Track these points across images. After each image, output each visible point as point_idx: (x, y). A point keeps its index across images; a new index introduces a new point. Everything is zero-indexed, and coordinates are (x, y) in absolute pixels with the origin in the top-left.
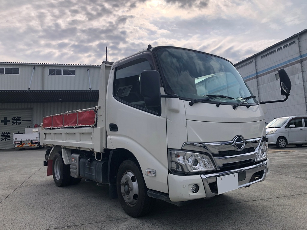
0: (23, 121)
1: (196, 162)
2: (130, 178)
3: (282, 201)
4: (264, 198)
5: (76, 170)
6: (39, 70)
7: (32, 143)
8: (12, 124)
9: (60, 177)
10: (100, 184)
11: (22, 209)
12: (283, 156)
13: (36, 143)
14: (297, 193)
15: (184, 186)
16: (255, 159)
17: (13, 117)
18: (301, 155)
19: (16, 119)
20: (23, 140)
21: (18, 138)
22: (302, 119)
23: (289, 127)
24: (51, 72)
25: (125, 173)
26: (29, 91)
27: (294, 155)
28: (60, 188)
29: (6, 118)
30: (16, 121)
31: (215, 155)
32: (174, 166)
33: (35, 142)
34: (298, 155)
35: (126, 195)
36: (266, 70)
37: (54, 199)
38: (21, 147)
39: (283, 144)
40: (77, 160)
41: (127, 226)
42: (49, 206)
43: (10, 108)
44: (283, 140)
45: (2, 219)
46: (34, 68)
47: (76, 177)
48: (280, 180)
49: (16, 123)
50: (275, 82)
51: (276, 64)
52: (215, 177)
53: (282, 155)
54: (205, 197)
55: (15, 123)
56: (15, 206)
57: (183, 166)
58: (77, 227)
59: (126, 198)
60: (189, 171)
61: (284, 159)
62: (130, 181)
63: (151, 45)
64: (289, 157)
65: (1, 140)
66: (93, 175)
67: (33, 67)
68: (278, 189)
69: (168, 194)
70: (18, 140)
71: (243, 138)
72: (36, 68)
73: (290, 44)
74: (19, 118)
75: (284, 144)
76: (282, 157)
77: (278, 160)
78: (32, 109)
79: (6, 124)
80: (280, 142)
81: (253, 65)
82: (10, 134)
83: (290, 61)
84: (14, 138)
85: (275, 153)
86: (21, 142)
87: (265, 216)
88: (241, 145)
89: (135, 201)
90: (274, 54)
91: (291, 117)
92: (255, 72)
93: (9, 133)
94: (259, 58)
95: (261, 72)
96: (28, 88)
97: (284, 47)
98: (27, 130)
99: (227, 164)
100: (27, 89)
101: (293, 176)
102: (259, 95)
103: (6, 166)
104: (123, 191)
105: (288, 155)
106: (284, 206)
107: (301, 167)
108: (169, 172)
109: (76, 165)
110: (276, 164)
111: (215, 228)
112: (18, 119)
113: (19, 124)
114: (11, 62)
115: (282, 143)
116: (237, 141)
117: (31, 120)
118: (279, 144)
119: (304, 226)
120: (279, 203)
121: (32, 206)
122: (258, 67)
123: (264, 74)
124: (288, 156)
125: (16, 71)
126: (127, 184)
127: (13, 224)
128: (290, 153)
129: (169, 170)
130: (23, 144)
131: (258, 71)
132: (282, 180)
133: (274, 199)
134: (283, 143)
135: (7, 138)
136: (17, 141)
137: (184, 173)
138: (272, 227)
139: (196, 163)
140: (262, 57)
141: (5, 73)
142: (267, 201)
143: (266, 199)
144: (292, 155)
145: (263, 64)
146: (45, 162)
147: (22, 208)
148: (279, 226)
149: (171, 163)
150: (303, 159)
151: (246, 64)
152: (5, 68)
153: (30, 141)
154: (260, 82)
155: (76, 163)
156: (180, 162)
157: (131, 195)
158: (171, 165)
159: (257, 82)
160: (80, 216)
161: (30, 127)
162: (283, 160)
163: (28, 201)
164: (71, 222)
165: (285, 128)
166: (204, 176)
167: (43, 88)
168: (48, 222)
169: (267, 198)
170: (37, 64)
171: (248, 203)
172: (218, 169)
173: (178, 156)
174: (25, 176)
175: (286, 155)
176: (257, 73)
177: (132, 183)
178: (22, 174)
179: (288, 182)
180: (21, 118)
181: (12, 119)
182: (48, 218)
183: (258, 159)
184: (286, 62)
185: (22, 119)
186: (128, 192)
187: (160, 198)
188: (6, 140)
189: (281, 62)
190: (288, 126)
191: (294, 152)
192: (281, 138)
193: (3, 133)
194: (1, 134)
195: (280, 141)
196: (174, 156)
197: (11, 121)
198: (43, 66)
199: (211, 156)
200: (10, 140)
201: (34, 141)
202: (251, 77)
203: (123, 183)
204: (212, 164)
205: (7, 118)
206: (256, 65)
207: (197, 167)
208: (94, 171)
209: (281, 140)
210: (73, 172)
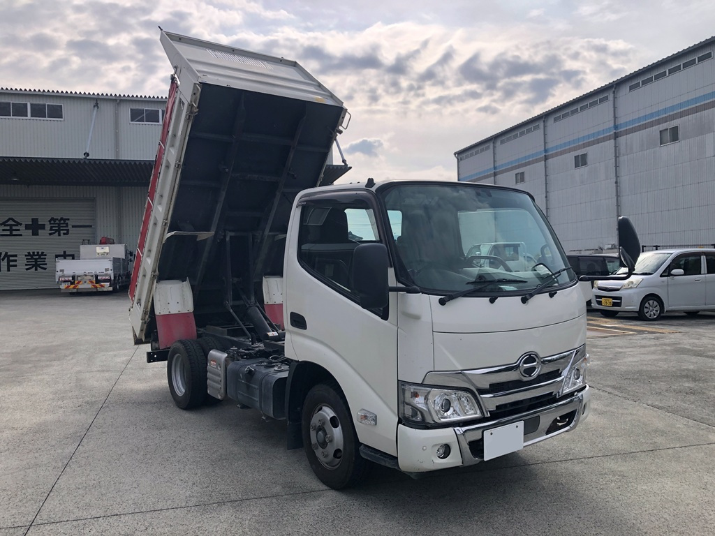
0: (73, 227)
1: (447, 405)
2: (329, 419)
3: (611, 464)
4: (578, 457)
5: (219, 384)
6: (108, 109)
7: (98, 281)
8: (50, 234)
9: (184, 391)
10: (268, 417)
11: (126, 460)
12: (644, 347)
13: (105, 281)
14: (645, 447)
15: (425, 448)
16: (561, 391)
17: (52, 219)
18: (682, 346)
19: (57, 222)
20: (77, 273)
21: (67, 268)
22: (702, 257)
23: (670, 275)
24: (136, 116)
25: (318, 408)
26: (87, 162)
27: (669, 345)
28: (185, 412)
29: (35, 221)
30: (59, 227)
31: (482, 391)
32: (408, 412)
33: (103, 278)
34: (679, 344)
35: (320, 449)
36: (639, 119)
37: (179, 439)
38: (74, 288)
39: (654, 312)
40: (223, 366)
41: (323, 506)
42: (175, 456)
43: (44, 196)
44: (655, 302)
45: (95, 482)
46: (96, 105)
47: (219, 397)
48: (621, 411)
49: (59, 231)
50: (658, 148)
51: (662, 107)
52: (480, 431)
53: (644, 342)
54: (461, 464)
55: (56, 231)
56: (111, 452)
57: (425, 413)
58: (234, 505)
59: (319, 453)
60: (434, 421)
61: (644, 354)
62: (328, 426)
63: (372, 179)
64: (659, 348)
65: (27, 269)
66: (255, 400)
67: (93, 103)
68: (610, 436)
69: (397, 458)
70: (65, 273)
71: (537, 357)
72: (101, 105)
73: (701, 59)
74: (65, 220)
75: (657, 311)
76: (642, 350)
77: (633, 356)
78: (93, 200)
79: (35, 233)
80: (646, 308)
81: (608, 105)
82: (46, 255)
83: (696, 100)
84: (58, 269)
85: (630, 337)
86: (73, 277)
87: (571, 497)
88: (533, 369)
89: (338, 460)
90: (662, 81)
91: (676, 252)
92: (612, 124)
93: (43, 253)
94: (625, 90)
95: (627, 124)
96: (84, 154)
97: (686, 65)
98: (84, 249)
99: (505, 405)
100: (82, 157)
101: (650, 402)
102: (617, 179)
103: (57, 346)
104: (314, 439)
105: (657, 342)
106: (611, 476)
107: (673, 380)
108: (400, 422)
109: (219, 376)
110: (624, 368)
111: (476, 518)
112: (62, 222)
113: (64, 234)
114: (44, 91)
115: (652, 310)
116: (525, 363)
117: (91, 226)
118: (646, 310)
119: (634, 522)
120: (603, 468)
121: (142, 453)
122: (620, 113)
123: (632, 131)
124: (655, 345)
125: (56, 112)
126: (321, 428)
127: (120, 493)
128: (662, 338)
129: (399, 418)
130: (78, 283)
131: (621, 121)
132: (625, 412)
133: (595, 459)
134: (655, 309)
135: (39, 266)
136: (63, 276)
137: (424, 425)
138: (578, 520)
139: (448, 407)
140: (632, 88)
141: (32, 116)
142: (582, 462)
143: (579, 460)
144: (665, 345)
145: (633, 105)
146: (148, 354)
147: (124, 457)
148: (591, 518)
149: (404, 406)
150: (685, 356)
151: (592, 105)
152: (31, 104)
153: (92, 276)
154: (623, 149)
155: (221, 371)
156: (420, 406)
157: (330, 450)
158: (404, 410)
159: (616, 147)
160: (235, 481)
161: (89, 243)
162: (643, 356)
163: (130, 441)
164: (223, 494)
165: (661, 276)
166: (460, 430)
167: (117, 153)
168: (181, 492)
169: (584, 455)
170: (102, 97)
171: (545, 466)
172: (486, 416)
173: (415, 395)
174: (107, 374)
175: (652, 342)
176: (616, 127)
177: (332, 431)
178: (99, 371)
179: (634, 420)
180: (68, 219)
181: (50, 221)
182: (178, 482)
183: (566, 391)
184: (688, 102)
185: (70, 223)
186: (324, 444)
187: (383, 463)
188: (36, 270)
189: (677, 102)
190: (667, 273)
191: (672, 336)
192: (650, 298)
193: (29, 253)
194: (26, 256)
195: (647, 305)
196: (408, 395)
197: (48, 226)
198: (116, 100)
199: (475, 393)
200: (45, 269)
201: (100, 275)
202: (602, 136)
203: (315, 426)
204: (477, 407)
205: (37, 219)
206: (615, 108)
207: (449, 413)
208: (258, 392)
209: (651, 302)
210: (212, 387)
